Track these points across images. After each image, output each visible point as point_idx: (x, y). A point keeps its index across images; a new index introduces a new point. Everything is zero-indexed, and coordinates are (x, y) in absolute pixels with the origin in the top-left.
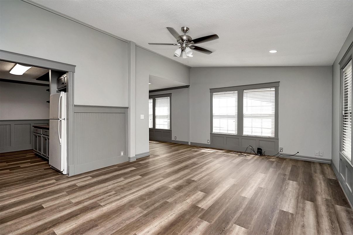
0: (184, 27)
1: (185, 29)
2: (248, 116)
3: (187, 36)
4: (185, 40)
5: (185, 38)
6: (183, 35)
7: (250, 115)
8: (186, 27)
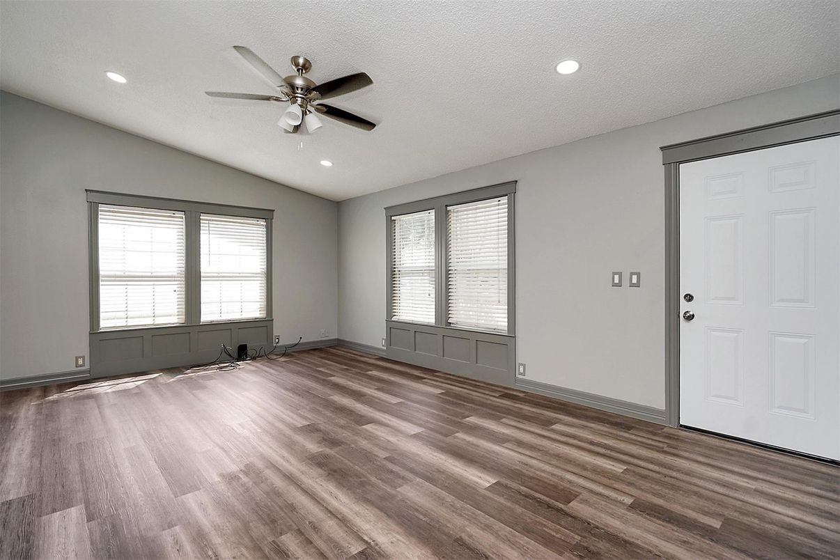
0: (298, 57)
1: (301, 61)
2: (214, 277)
3: (306, 79)
4: (297, 88)
5: (299, 82)
6: (296, 76)
7: (217, 275)
8: (305, 59)
